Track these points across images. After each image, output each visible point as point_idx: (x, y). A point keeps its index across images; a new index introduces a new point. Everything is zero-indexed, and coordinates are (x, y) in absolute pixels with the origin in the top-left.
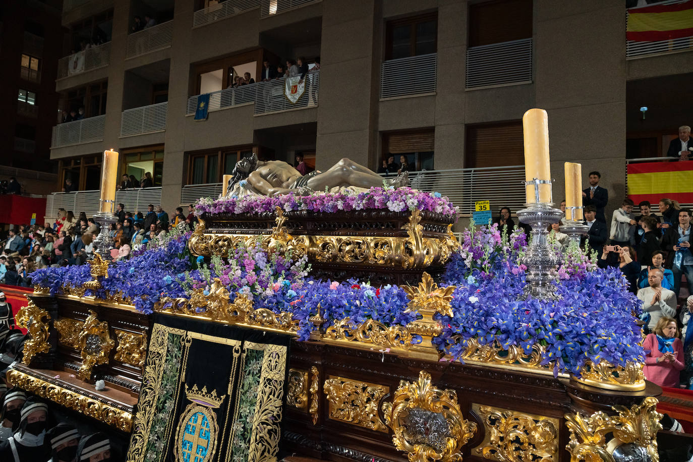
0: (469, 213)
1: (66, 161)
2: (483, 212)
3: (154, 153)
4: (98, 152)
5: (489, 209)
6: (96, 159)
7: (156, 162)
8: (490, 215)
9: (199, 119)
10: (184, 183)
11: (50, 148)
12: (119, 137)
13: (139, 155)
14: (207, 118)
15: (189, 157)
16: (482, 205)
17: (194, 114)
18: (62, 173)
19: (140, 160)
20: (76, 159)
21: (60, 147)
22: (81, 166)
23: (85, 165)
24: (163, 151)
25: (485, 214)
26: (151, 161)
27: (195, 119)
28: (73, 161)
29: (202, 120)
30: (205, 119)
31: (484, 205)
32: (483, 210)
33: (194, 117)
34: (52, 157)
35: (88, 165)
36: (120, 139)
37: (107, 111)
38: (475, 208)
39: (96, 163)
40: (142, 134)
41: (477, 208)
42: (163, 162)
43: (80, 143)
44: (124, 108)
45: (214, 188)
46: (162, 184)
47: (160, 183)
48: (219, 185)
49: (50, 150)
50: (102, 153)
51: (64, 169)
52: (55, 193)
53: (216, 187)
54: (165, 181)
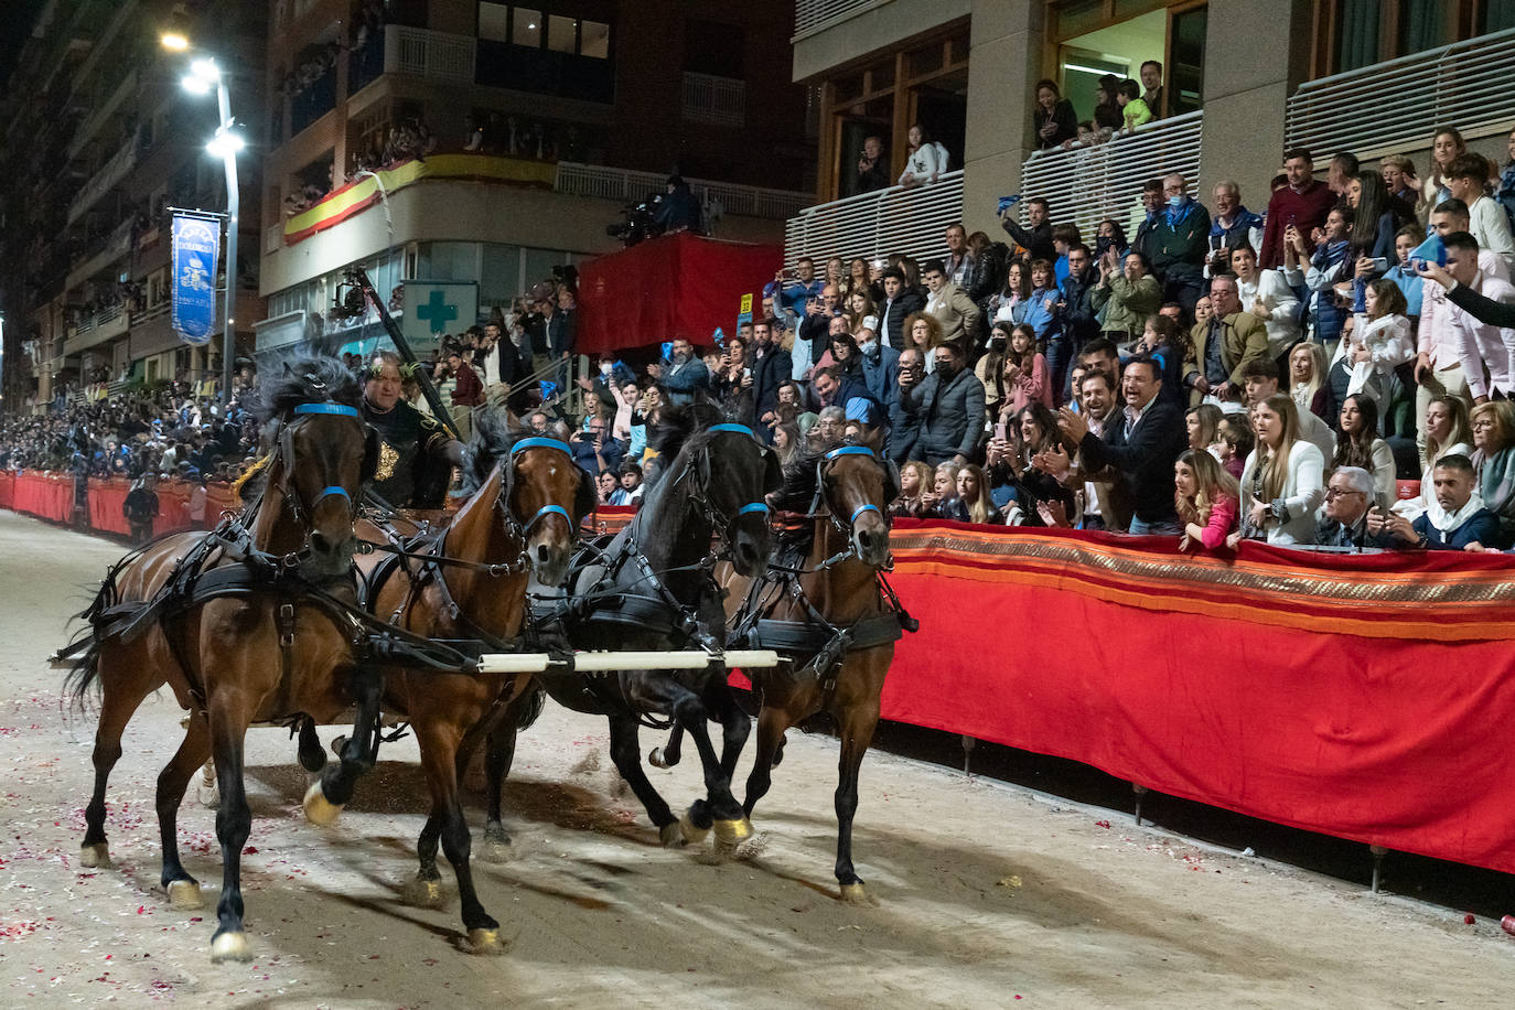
1: (844, 80)
4: (954, 15)
6: (948, 47)
7: (1181, 8)
11: (792, 40)
18: (835, 128)
19: (1116, 18)
20: (880, 63)
21: (822, 26)
22: (897, 88)
23: (910, 83)
26: (1157, 12)
28: (868, 77)
34: (799, 73)
35: (918, 80)
39: (948, 67)
42: (1205, 7)
45: (1435, 66)
46: (1201, 96)
47: (1196, 95)
48: (1454, 52)
49: (792, 46)
50: (969, 16)
51: (837, 113)
52: (811, 211)
53: (1443, 64)
54: (1214, 74)
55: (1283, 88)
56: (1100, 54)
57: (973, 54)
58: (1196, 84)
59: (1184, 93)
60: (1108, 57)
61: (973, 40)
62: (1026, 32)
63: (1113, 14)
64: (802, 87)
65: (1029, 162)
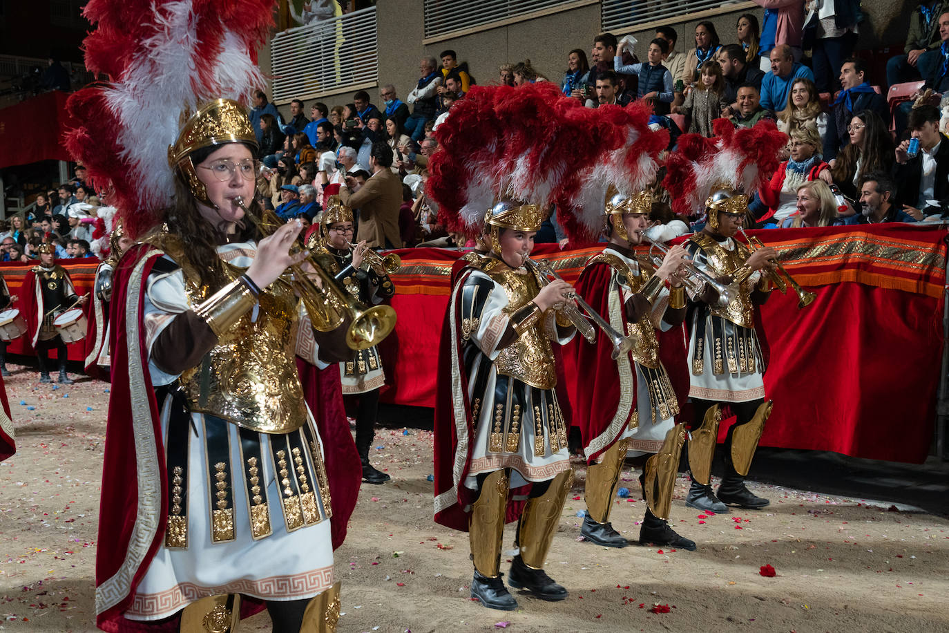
65: (275, 40)
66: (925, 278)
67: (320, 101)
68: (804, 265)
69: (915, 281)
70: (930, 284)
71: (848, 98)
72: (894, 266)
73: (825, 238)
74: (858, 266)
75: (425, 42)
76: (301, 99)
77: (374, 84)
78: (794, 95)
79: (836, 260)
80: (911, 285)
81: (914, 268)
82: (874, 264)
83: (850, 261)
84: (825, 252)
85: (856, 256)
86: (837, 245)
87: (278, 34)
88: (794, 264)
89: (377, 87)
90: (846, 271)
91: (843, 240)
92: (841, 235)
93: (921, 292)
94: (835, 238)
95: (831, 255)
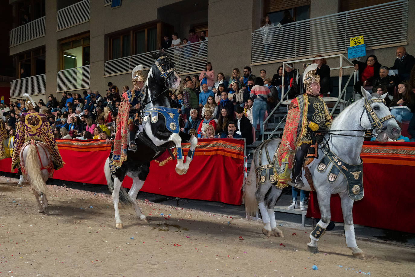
0: (344, 50)
1: (21, 56)
2: (357, 47)
3: (82, 40)
4: (42, 45)
5: (363, 44)
6: (41, 50)
7: (84, 46)
8: (364, 48)
9: (115, 7)
10: (106, 60)
11: (9, 47)
12: (57, 31)
13: (72, 43)
14: (121, 5)
15: (109, 38)
16: (357, 41)
17: (111, 3)
18: (19, 64)
19: (73, 48)
20: (28, 53)
21: (16, 45)
22: (31, 58)
23: (34, 57)
24: (88, 38)
25: (359, 48)
26: (81, 47)
27: (112, 7)
29: (117, 7)
30: (119, 6)
31: (359, 40)
32: (357, 45)
33: (111, 6)
34: (11, 54)
35: (36, 56)
36: (57, 32)
37: (46, 13)
38: (350, 45)
40: (72, 26)
41: (352, 44)
42: (89, 46)
43: (29, 40)
44: (59, 8)
45: (129, 59)
46: (89, 62)
47: (88, 62)
48: (132, 57)
49: (9, 48)
50: (45, 45)
51: (19, 62)
52: (15, 81)
53: (130, 59)
54: (91, 59)
55: (103, 62)
56: (71, 54)
57: (46, 52)
58: (88, 60)
59: (86, 62)
60: (72, 54)
61: (46, 50)
62: (56, 49)
63: (73, 46)
64: (12, 56)
65: (58, 73)
66: (239, 154)
67: (70, 92)
68: (207, 149)
69: (236, 155)
70: (240, 156)
71: (224, 102)
72: (231, 150)
73: (212, 142)
74: (221, 150)
75: (104, 76)
76: (65, 91)
77: (88, 88)
78: (209, 101)
79: (215, 148)
80: (235, 156)
81: (235, 151)
82: (226, 150)
83: (219, 148)
84: (213, 146)
85: (221, 148)
86: (215, 144)
87: (59, 71)
88: (204, 149)
89: (89, 89)
90: (218, 151)
91: (217, 142)
92: (217, 141)
93: (238, 158)
94: (215, 142)
95: (214, 147)
